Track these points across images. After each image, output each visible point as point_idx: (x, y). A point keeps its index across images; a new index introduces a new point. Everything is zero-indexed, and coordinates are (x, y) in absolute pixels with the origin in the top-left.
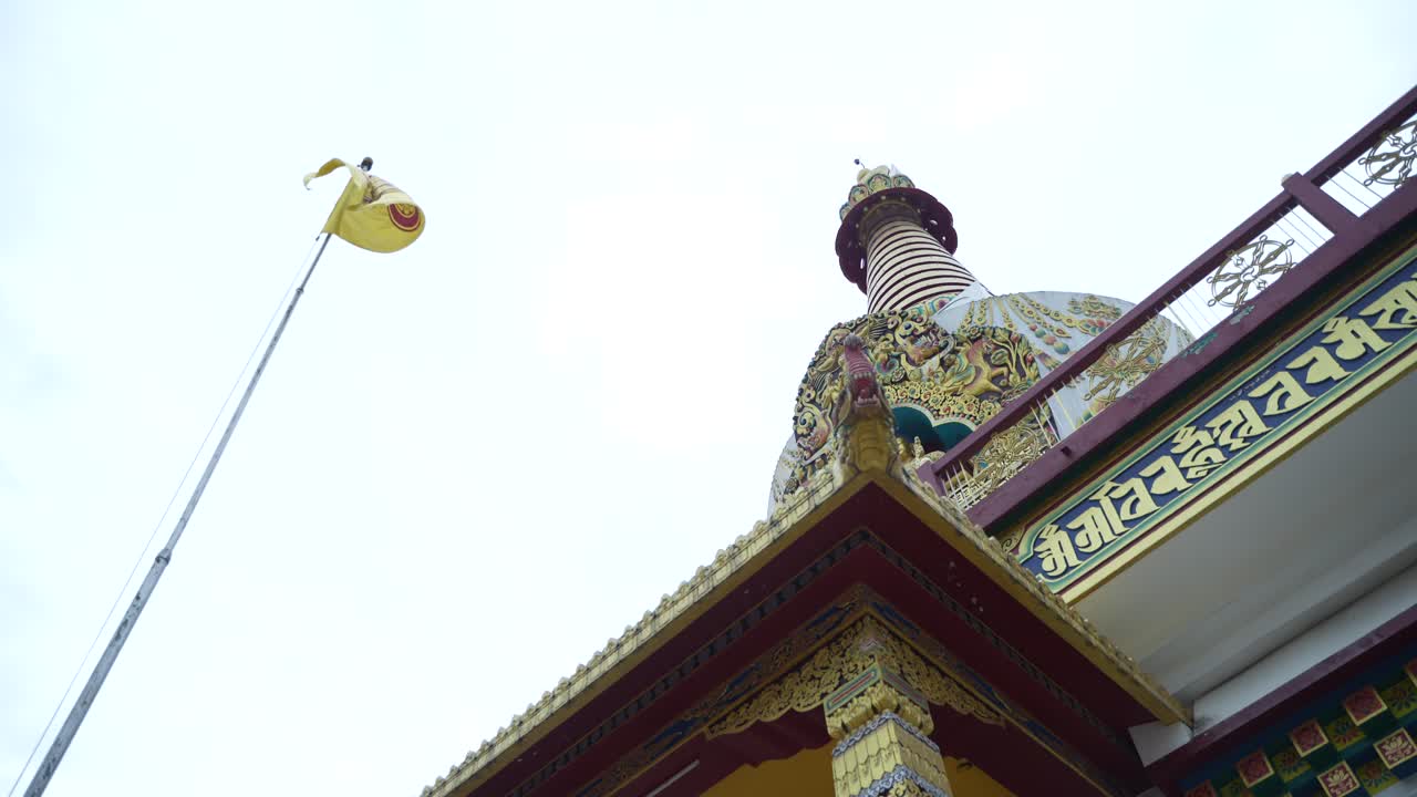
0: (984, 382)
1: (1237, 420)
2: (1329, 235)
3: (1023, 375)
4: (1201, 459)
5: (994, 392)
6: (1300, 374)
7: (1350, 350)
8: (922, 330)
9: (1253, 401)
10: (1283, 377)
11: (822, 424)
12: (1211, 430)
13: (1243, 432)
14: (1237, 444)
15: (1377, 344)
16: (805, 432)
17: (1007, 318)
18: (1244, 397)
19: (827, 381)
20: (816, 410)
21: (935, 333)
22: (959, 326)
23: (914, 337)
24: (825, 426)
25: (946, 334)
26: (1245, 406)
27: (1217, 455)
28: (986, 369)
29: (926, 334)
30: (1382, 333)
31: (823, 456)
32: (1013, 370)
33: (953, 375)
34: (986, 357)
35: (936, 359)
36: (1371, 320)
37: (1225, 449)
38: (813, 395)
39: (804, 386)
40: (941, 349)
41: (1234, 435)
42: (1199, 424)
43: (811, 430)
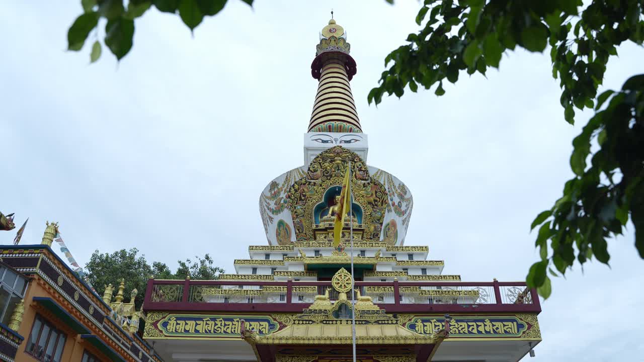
0: (372, 199)
1: (463, 327)
2: (496, 303)
3: (382, 205)
4: (454, 329)
5: (373, 205)
6: (478, 326)
7: (487, 329)
8: (363, 169)
9: (468, 325)
10: (474, 324)
11: (319, 172)
12: (458, 324)
13: (463, 330)
14: (461, 332)
15: (492, 332)
16: (313, 170)
17: (384, 181)
18: (467, 322)
19: (328, 161)
20: (319, 167)
21: (367, 174)
22: (373, 175)
23: (360, 170)
24: (320, 173)
25: (369, 176)
26: (466, 324)
27: (457, 332)
28: (374, 195)
29: (364, 171)
30: (494, 330)
31: (315, 183)
32: (381, 201)
33: (365, 190)
34: (376, 192)
35: (363, 182)
36: (493, 325)
37: (459, 331)
38: (321, 161)
39: (320, 156)
40: (366, 180)
41: (462, 329)
42: (457, 321)
43: (315, 172)
